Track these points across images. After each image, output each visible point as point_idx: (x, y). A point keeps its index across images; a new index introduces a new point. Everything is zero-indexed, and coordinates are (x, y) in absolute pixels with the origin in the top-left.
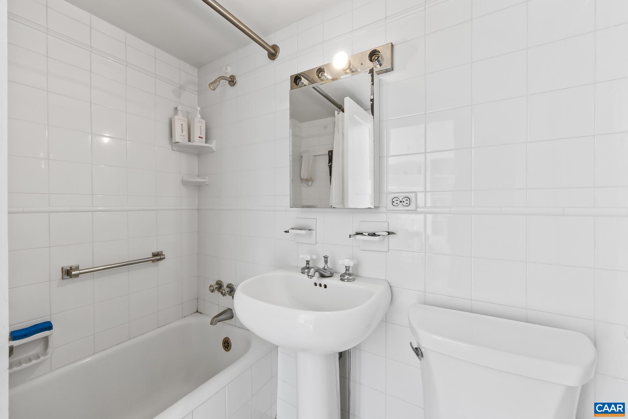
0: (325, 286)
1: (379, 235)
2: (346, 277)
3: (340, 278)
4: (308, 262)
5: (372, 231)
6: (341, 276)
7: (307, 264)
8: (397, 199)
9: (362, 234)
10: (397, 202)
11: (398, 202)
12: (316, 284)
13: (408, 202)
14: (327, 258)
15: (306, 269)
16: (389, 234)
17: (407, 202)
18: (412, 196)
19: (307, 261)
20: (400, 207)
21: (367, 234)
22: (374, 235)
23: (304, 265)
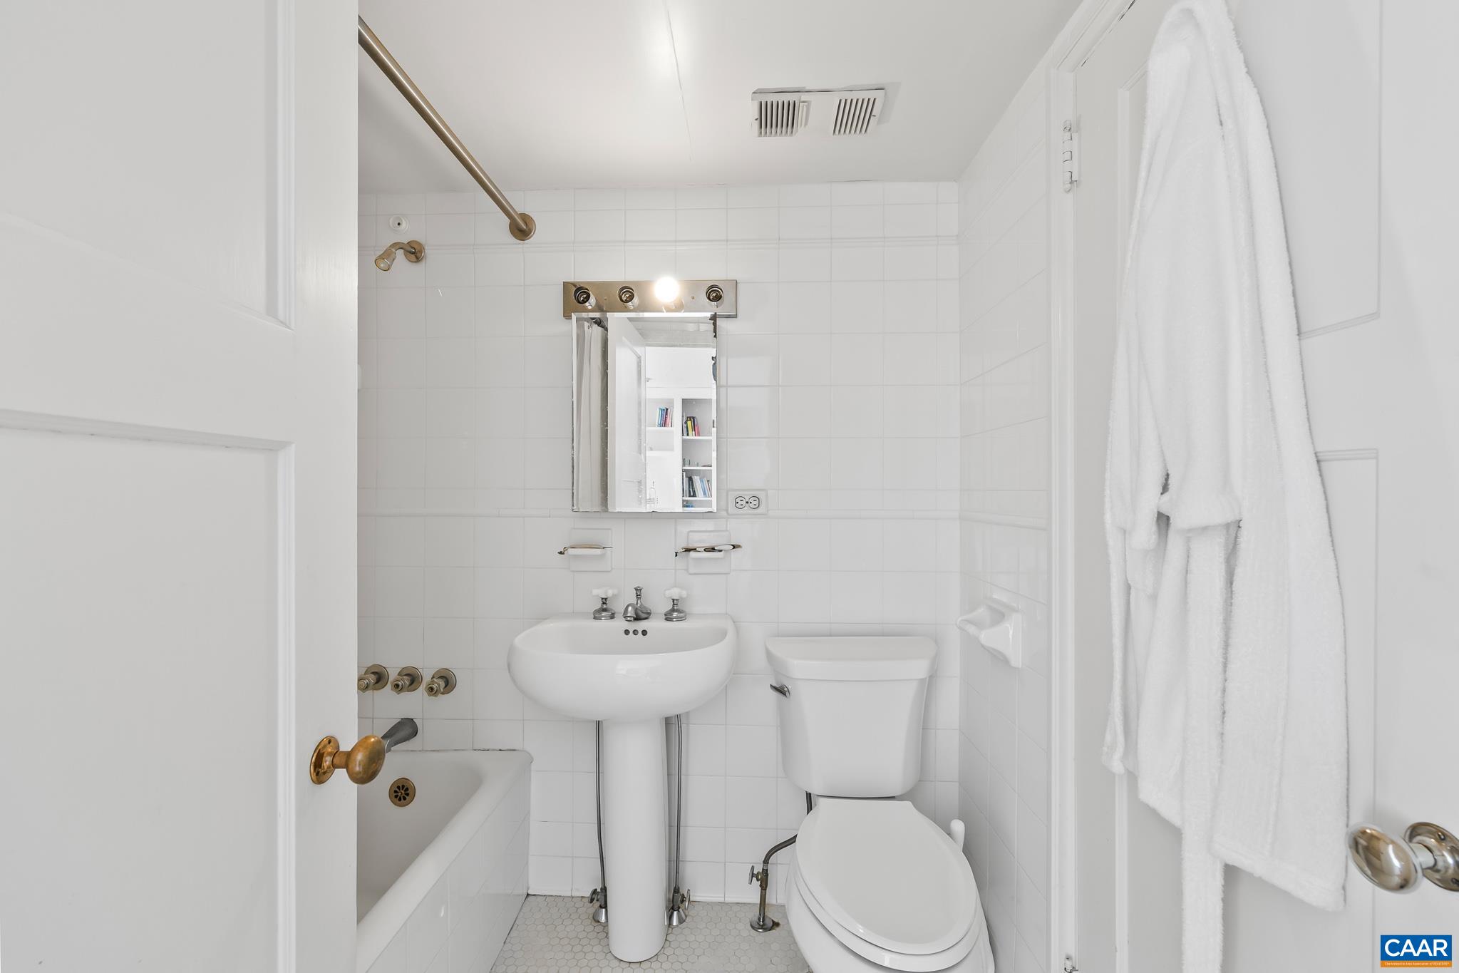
0: (644, 633)
1: (721, 551)
2: (675, 614)
3: (664, 617)
4: (604, 601)
5: (708, 545)
6: (665, 615)
7: (604, 603)
8: (742, 499)
9: (695, 549)
10: (742, 503)
11: (744, 503)
12: (627, 632)
13: (757, 503)
14: (641, 590)
15: (604, 610)
16: (734, 547)
17: (755, 503)
18: (761, 495)
19: (603, 599)
20: (746, 510)
21: (703, 549)
22: (713, 549)
23: (598, 605)
